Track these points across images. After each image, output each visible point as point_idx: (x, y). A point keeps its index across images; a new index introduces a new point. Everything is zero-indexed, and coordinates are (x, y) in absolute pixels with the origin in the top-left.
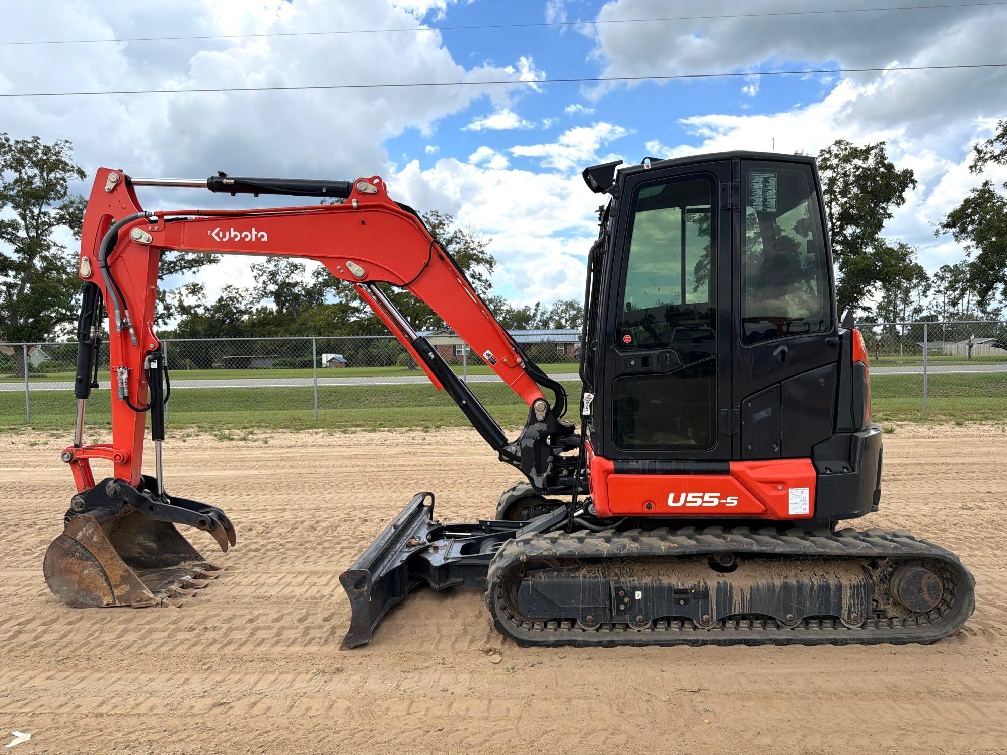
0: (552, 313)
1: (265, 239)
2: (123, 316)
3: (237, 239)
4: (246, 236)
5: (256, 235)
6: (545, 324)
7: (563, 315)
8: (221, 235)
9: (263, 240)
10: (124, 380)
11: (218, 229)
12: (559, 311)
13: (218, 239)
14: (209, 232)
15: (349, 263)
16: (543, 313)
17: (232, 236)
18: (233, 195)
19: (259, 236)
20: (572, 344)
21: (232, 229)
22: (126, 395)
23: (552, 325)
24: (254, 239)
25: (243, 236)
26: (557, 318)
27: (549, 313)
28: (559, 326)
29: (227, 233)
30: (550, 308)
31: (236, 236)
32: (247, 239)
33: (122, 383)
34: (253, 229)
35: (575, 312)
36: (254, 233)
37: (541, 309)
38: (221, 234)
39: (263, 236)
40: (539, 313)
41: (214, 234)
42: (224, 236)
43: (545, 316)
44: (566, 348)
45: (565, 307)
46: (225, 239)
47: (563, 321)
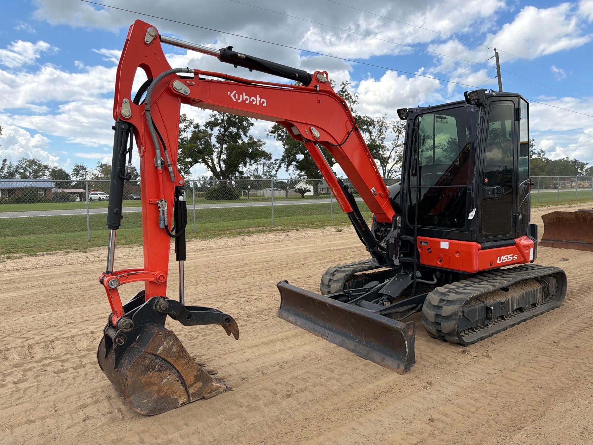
0: (17, 167)
1: (265, 105)
2: (163, 155)
3: (247, 102)
4: (253, 100)
5: (260, 101)
6: (12, 175)
7: (28, 169)
8: (237, 98)
9: (264, 105)
10: (166, 211)
11: (234, 92)
12: (24, 166)
13: (235, 100)
14: (229, 93)
15: (312, 127)
16: (9, 167)
17: (244, 99)
18: (236, 67)
19: (261, 102)
20: (50, 189)
21: (244, 94)
22: (166, 224)
23: (17, 176)
24: (258, 104)
25: (251, 100)
26: (22, 171)
27: (14, 167)
28: (24, 176)
29: (241, 96)
30: (15, 164)
31: (246, 99)
32: (254, 103)
33: (163, 214)
34: (258, 96)
35: (36, 167)
36: (258, 99)
37: (8, 164)
38: (237, 95)
39: (263, 102)
40: (6, 167)
41: (232, 95)
42: (239, 98)
43: (12, 169)
44: (44, 192)
45: (28, 163)
46: (240, 101)
47: (28, 174)
